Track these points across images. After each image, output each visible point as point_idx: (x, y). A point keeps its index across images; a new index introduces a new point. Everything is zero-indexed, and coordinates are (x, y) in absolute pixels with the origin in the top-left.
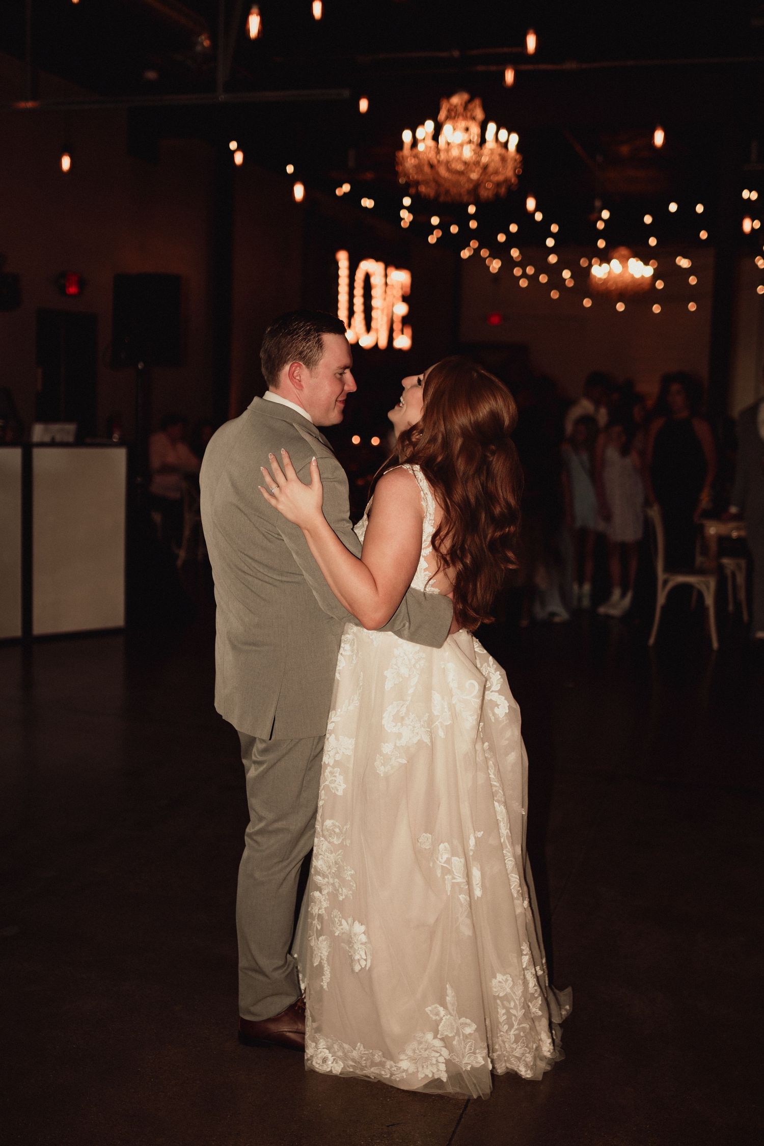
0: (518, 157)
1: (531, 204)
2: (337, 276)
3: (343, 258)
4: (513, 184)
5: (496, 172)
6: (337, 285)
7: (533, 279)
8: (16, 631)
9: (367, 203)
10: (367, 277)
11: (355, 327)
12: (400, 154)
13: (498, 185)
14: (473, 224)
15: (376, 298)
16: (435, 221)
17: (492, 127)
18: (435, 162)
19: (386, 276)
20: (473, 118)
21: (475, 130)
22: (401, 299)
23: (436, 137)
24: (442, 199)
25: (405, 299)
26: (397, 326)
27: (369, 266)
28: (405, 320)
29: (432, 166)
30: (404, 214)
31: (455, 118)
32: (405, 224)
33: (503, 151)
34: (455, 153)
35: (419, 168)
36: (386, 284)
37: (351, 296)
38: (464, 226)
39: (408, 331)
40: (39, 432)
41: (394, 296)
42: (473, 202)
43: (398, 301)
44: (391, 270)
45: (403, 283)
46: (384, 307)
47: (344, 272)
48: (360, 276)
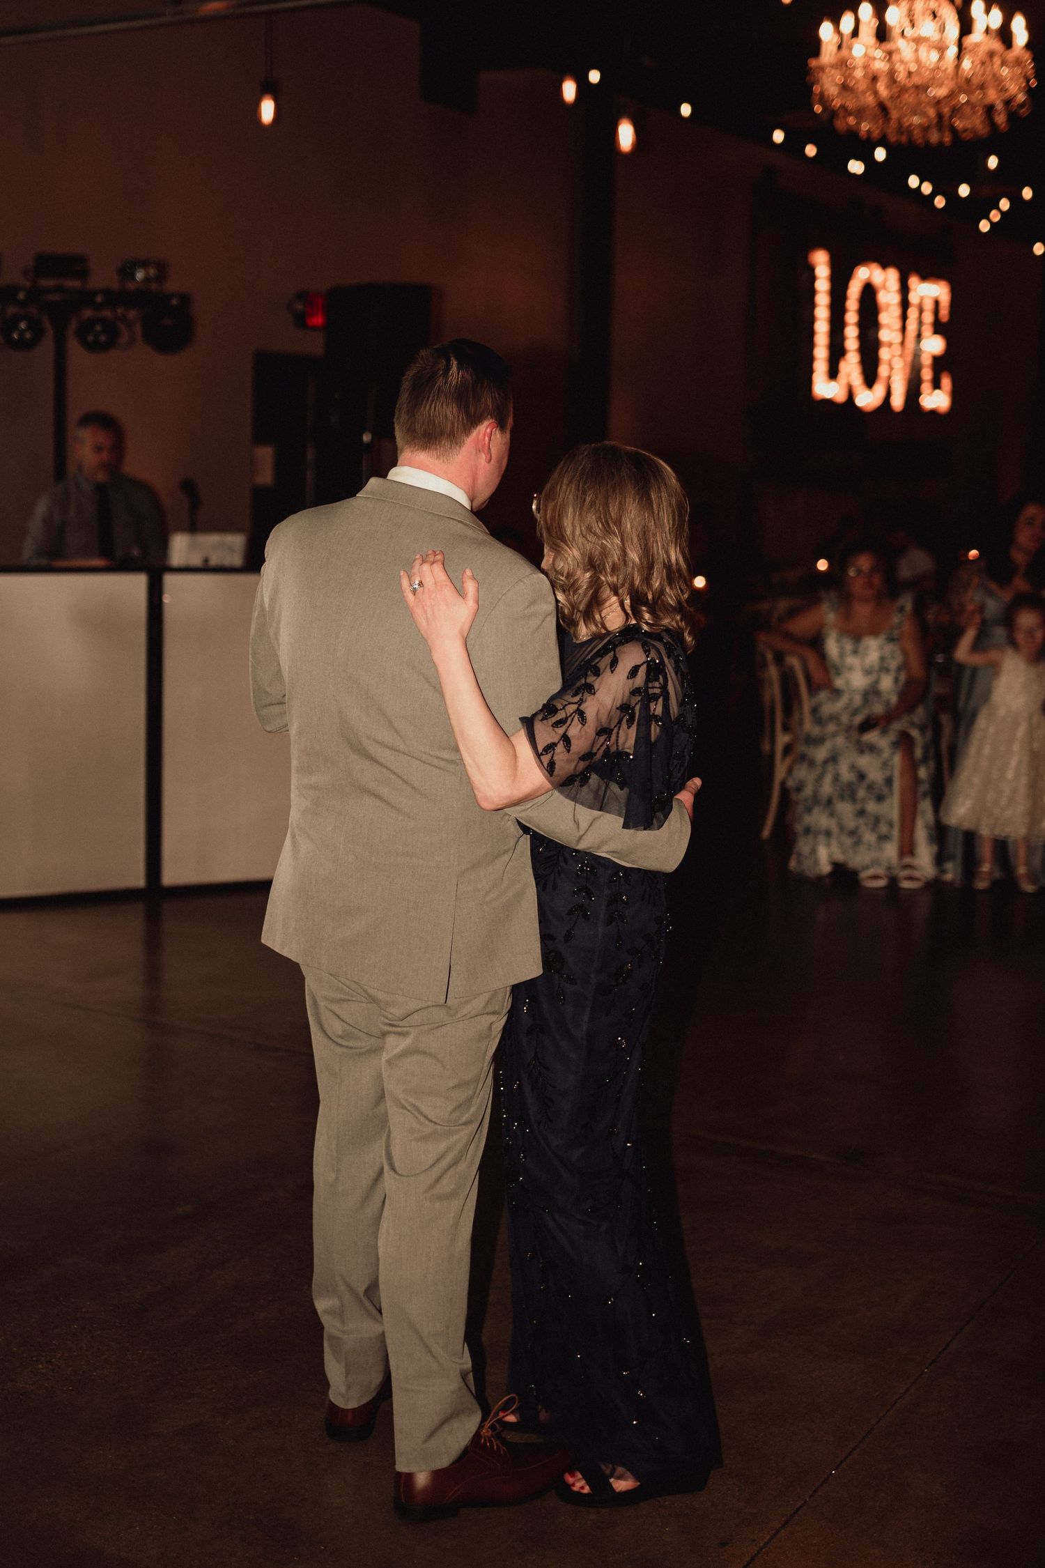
2: (813, 292)
3: (821, 261)
4: (1022, 105)
6: (813, 305)
8: (135, 878)
10: (869, 292)
11: (849, 375)
12: (813, 63)
13: (990, 109)
15: (888, 326)
17: (977, 8)
19: (904, 289)
21: (950, 13)
22: (932, 330)
25: (938, 328)
26: (927, 374)
27: (863, 274)
28: (939, 364)
33: (995, 45)
35: (845, 87)
36: (905, 304)
37: (838, 324)
39: (946, 382)
40: (181, 548)
41: (920, 323)
42: (947, 139)
43: (927, 330)
44: (913, 281)
45: (937, 303)
46: (903, 343)
47: (822, 285)
48: (854, 291)
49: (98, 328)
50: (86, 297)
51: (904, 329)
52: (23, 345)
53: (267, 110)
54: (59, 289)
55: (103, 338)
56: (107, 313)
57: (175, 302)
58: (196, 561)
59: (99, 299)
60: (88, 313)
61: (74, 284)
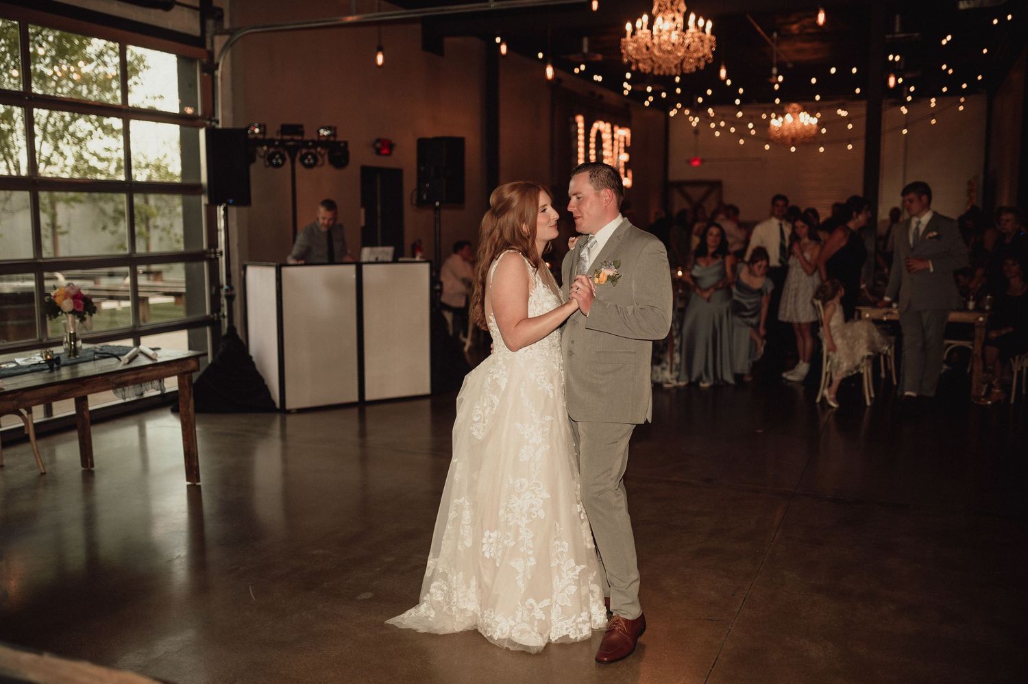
0: (713, 38)
1: (723, 73)
2: (577, 134)
3: (580, 120)
4: (709, 59)
5: (696, 51)
6: (577, 140)
7: (725, 130)
8: (354, 398)
9: (598, 78)
10: (599, 133)
12: (623, 40)
13: (698, 60)
14: (678, 91)
15: (607, 149)
16: (649, 89)
17: (692, 17)
18: (649, 45)
19: (613, 132)
20: (679, 11)
21: (680, 19)
22: (623, 151)
23: (650, 27)
24: (656, 73)
25: (627, 150)
27: (599, 125)
28: (627, 165)
29: (648, 48)
30: (625, 85)
31: (664, 12)
32: (626, 93)
33: (701, 34)
34: (665, 37)
35: (637, 49)
36: (613, 139)
37: (587, 148)
38: (671, 92)
39: (630, 174)
40: (367, 254)
41: (619, 148)
42: (679, 73)
43: (622, 150)
44: (616, 128)
45: (625, 138)
46: (612, 157)
47: (581, 131)
48: (593, 133)
49: (310, 157)
50: (304, 144)
51: (613, 150)
52: (278, 166)
53: (380, 59)
54: (292, 140)
55: (312, 161)
56: (313, 151)
57: (342, 145)
58: (373, 259)
59: (310, 144)
60: (304, 151)
61: (299, 138)
